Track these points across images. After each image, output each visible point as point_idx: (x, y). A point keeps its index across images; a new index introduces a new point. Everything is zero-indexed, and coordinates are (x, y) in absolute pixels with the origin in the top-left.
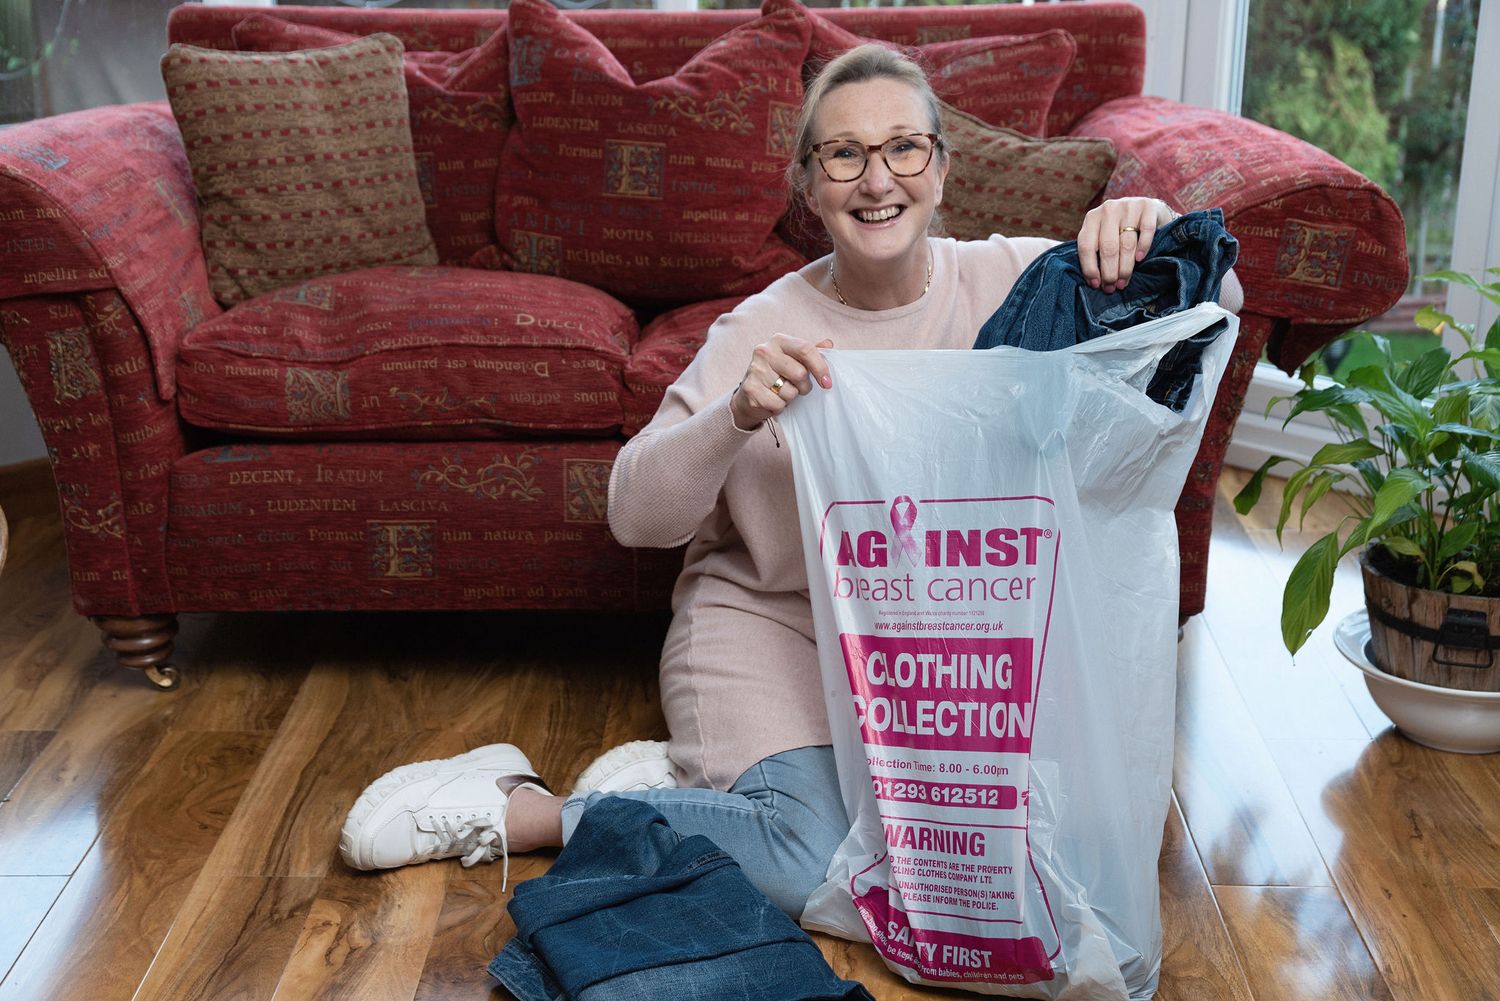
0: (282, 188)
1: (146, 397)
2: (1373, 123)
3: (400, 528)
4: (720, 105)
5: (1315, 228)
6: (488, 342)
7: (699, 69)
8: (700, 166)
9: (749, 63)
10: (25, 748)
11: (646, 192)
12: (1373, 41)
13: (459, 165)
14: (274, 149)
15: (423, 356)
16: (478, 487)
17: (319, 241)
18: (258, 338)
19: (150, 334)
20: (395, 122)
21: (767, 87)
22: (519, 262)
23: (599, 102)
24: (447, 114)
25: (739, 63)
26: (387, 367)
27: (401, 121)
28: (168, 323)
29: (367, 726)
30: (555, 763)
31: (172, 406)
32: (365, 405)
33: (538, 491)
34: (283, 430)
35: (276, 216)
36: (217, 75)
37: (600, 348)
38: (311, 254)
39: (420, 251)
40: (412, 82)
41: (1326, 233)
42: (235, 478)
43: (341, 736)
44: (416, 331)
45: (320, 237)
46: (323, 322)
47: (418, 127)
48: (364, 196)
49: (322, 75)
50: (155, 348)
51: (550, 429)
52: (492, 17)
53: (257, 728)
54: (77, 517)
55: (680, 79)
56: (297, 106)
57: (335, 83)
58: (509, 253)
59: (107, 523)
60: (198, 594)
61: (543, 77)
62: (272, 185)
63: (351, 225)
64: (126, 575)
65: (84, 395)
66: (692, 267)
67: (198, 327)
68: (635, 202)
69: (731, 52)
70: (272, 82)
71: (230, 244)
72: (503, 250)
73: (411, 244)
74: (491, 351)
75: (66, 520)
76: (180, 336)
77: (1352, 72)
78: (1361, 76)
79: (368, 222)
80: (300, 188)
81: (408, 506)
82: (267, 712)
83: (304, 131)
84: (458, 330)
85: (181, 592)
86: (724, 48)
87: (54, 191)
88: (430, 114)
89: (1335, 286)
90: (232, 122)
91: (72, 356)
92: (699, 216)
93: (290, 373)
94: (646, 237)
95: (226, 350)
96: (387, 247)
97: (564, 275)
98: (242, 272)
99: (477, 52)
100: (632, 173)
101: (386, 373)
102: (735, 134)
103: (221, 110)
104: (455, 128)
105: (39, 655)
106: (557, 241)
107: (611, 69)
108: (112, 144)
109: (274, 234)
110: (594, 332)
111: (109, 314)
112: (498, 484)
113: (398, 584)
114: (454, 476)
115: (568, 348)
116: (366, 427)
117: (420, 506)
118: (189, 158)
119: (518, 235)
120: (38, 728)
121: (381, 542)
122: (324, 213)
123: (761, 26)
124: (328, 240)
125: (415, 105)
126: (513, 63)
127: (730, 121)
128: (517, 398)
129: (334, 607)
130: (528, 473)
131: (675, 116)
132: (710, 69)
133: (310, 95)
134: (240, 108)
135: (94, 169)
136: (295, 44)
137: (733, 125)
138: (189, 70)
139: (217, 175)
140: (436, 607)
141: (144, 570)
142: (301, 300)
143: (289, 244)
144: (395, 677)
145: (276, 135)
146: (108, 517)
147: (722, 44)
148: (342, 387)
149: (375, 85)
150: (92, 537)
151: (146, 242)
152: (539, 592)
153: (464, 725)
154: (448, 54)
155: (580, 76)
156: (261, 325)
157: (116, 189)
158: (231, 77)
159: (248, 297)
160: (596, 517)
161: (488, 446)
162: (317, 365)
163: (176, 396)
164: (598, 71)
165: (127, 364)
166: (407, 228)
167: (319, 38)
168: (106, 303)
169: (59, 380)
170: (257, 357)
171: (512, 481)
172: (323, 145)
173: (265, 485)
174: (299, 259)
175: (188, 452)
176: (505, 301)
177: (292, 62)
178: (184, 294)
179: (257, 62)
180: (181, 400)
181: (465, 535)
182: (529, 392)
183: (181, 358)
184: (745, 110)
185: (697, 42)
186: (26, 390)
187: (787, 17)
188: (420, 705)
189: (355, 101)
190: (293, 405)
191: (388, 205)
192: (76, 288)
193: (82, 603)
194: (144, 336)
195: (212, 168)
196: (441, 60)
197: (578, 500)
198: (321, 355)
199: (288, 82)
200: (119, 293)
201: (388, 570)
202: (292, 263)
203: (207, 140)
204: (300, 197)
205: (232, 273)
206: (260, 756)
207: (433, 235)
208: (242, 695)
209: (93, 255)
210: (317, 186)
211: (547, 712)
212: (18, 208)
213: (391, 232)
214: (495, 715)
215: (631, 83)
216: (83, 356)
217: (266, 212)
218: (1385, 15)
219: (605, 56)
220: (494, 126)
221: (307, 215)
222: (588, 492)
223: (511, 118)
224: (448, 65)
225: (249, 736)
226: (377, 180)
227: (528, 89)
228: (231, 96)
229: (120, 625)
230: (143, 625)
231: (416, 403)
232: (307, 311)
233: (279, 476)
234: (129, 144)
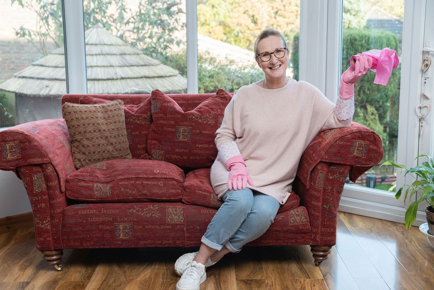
0: (92, 138)
1: (57, 191)
2: (379, 128)
3: (123, 225)
4: (206, 117)
5: (359, 141)
6: (147, 177)
7: (200, 108)
8: (201, 133)
9: (213, 107)
10: (22, 286)
11: (186, 139)
12: (378, 106)
13: (138, 133)
14: (91, 128)
15: (130, 180)
16: (144, 214)
17: (102, 152)
18: (87, 176)
19: (59, 175)
20: (121, 122)
21: (218, 113)
22: (153, 158)
23: (175, 117)
24: (134, 120)
25: (210, 106)
26: (120, 183)
27: (123, 121)
28: (63, 172)
29: (114, 279)
30: (164, 287)
31: (64, 194)
32: (115, 193)
33: (160, 215)
34: (93, 200)
35: (91, 145)
36: (77, 110)
37: (176, 178)
38: (100, 155)
39: (128, 155)
40: (126, 112)
41: (362, 143)
42: (80, 212)
43: (107, 281)
44: (128, 173)
45: (102, 151)
46: (104, 172)
47: (127, 123)
48: (113, 140)
49: (103, 110)
50: (60, 178)
51: (163, 199)
52: (145, 96)
53: (84, 280)
54: (38, 223)
55: (195, 110)
56: (97, 118)
57: (106, 112)
58: (151, 155)
59: (46, 225)
60: (69, 244)
61: (160, 110)
62: (90, 137)
63: (110, 148)
64: (50, 239)
65: (41, 191)
66: (198, 159)
67: (71, 174)
68: (184, 142)
69: (209, 104)
70: (90, 111)
71: (79, 153)
72: (149, 154)
73: (125, 153)
74: (148, 179)
75: (35, 224)
76: (66, 175)
77: (372, 114)
78: (375, 115)
79: (114, 147)
80: (97, 138)
81: (126, 219)
82: (87, 276)
83: (98, 124)
84: (139, 174)
85: (65, 243)
86: (207, 103)
87: (36, 138)
88: (130, 120)
89: (364, 157)
90: (80, 122)
91: (39, 181)
92: (200, 146)
93: (95, 185)
94: (186, 151)
95: (79, 179)
96: (119, 153)
97: (165, 161)
98: (82, 160)
99: (142, 104)
100: (183, 135)
101: (120, 184)
102: (210, 125)
103: (77, 119)
104: (136, 123)
105: (25, 263)
106: (163, 152)
107: (178, 108)
108: (49, 127)
109: (90, 150)
110: (174, 174)
111: (49, 169)
112: (149, 213)
113: (123, 240)
114: (138, 211)
115: (168, 178)
116: (115, 199)
117: (128, 219)
118: (69, 131)
119: (153, 151)
120: (26, 281)
121: (118, 229)
122: (103, 145)
123: (216, 97)
124: (104, 152)
125: (126, 118)
126: (152, 106)
127: (208, 121)
128: (154, 191)
129: (105, 247)
130: (157, 210)
131: (194, 120)
132: (203, 108)
133: (100, 115)
134: (82, 118)
135: (45, 133)
136: (95, 103)
137: (209, 122)
138: (69, 109)
139: (76, 135)
140: (132, 247)
141: (55, 237)
142: (98, 167)
143: (94, 153)
144: (120, 267)
145: (91, 125)
146: (46, 223)
147: (206, 101)
148: (109, 188)
149: (116, 112)
150: (42, 229)
151: (58, 152)
152: (160, 242)
153: (140, 278)
154: (134, 105)
155: (170, 110)
156: (88, 173)
157: (51, 138)
158: (80, 110)
159: (83, 166)
160: (175, 222)
161: (146, 203)
162: (102, 183)
163: (65, 191)
164: (174, 108)
165: (53, 182)
166: (124, 149)
167: (101, 101)
168: (48, 167)
169: (35, 187)
170: (87, 181)
171: (153, 212)
172: (103, 127)
173: (88, 214)
174: (97, 156)
175: (67, 206)
176: (151, 167)
177: (95, 106)
178: (67, 165)
179: (86, 107)
180: (67, 192)
181: (140, 227)
182: (158, 190)
183: (67, 181)
184: (212, 119)
185: (199, 102)
186: (26, 190)
187: (223, 95)
188: (128, 273)
189: (111, 116)
190: (96, 193)
191: (120, 143)
192: (41, 163)
193: (38, 247)
194: (58, 175)
195: (75, 133)
196: (132, 107)
197: (170, 217)
198: (103, 180)
199: (94, 111)
200: (52, 164)
201: (120, 237)
202: (95, 158)
203: (74, 126)
204: (97, 141)
205: (79, 160)
206: (85, 287)
207: (131, 151)
208: (80, 272)
209: (45, 154)
210: (102, 138)
211: (162, 275)
212: (27, 142)
213: (120, 150)
214: (148, 275)
215: (183, 112)
216: (41, 180)
217: (88, 144)
218: (380, 99)
219: (176, 105)
220: (147, 123)
221: (99, 145)
222: (173, 215)
223: (151, 121)
224: (134, 108)
225: (82, 282)
226: (117, 136)
227: (156, 113)
228: (80, 115)
229: (48, 253)
230: (54, 253)
231: (128, 192)
232: (100, 169)
233: (92, 212)
234: (53, 127)
